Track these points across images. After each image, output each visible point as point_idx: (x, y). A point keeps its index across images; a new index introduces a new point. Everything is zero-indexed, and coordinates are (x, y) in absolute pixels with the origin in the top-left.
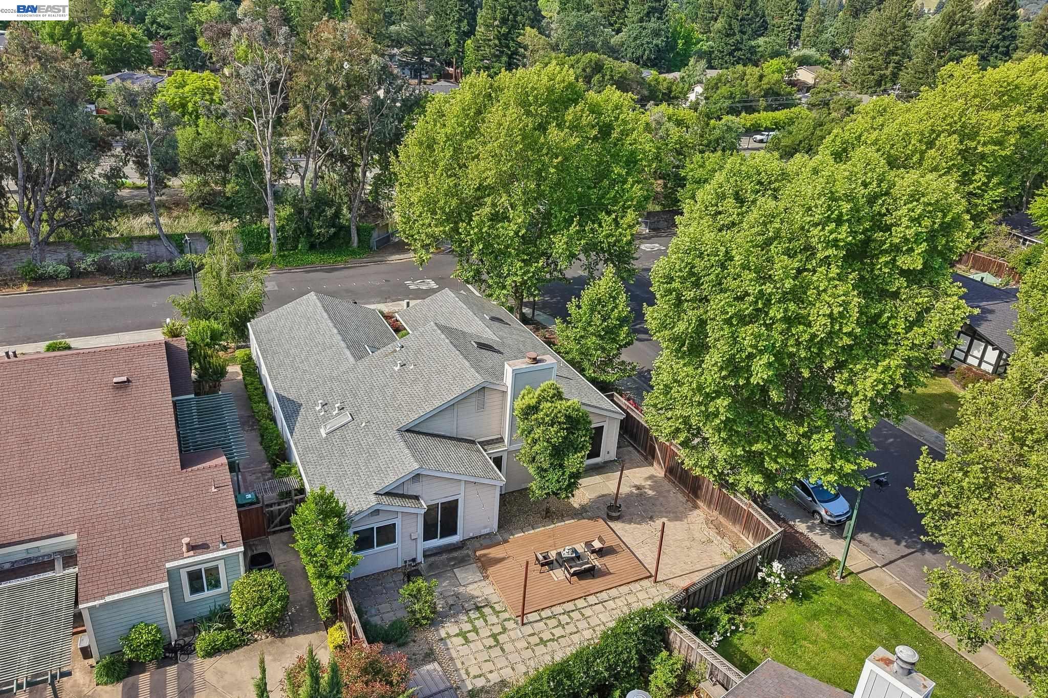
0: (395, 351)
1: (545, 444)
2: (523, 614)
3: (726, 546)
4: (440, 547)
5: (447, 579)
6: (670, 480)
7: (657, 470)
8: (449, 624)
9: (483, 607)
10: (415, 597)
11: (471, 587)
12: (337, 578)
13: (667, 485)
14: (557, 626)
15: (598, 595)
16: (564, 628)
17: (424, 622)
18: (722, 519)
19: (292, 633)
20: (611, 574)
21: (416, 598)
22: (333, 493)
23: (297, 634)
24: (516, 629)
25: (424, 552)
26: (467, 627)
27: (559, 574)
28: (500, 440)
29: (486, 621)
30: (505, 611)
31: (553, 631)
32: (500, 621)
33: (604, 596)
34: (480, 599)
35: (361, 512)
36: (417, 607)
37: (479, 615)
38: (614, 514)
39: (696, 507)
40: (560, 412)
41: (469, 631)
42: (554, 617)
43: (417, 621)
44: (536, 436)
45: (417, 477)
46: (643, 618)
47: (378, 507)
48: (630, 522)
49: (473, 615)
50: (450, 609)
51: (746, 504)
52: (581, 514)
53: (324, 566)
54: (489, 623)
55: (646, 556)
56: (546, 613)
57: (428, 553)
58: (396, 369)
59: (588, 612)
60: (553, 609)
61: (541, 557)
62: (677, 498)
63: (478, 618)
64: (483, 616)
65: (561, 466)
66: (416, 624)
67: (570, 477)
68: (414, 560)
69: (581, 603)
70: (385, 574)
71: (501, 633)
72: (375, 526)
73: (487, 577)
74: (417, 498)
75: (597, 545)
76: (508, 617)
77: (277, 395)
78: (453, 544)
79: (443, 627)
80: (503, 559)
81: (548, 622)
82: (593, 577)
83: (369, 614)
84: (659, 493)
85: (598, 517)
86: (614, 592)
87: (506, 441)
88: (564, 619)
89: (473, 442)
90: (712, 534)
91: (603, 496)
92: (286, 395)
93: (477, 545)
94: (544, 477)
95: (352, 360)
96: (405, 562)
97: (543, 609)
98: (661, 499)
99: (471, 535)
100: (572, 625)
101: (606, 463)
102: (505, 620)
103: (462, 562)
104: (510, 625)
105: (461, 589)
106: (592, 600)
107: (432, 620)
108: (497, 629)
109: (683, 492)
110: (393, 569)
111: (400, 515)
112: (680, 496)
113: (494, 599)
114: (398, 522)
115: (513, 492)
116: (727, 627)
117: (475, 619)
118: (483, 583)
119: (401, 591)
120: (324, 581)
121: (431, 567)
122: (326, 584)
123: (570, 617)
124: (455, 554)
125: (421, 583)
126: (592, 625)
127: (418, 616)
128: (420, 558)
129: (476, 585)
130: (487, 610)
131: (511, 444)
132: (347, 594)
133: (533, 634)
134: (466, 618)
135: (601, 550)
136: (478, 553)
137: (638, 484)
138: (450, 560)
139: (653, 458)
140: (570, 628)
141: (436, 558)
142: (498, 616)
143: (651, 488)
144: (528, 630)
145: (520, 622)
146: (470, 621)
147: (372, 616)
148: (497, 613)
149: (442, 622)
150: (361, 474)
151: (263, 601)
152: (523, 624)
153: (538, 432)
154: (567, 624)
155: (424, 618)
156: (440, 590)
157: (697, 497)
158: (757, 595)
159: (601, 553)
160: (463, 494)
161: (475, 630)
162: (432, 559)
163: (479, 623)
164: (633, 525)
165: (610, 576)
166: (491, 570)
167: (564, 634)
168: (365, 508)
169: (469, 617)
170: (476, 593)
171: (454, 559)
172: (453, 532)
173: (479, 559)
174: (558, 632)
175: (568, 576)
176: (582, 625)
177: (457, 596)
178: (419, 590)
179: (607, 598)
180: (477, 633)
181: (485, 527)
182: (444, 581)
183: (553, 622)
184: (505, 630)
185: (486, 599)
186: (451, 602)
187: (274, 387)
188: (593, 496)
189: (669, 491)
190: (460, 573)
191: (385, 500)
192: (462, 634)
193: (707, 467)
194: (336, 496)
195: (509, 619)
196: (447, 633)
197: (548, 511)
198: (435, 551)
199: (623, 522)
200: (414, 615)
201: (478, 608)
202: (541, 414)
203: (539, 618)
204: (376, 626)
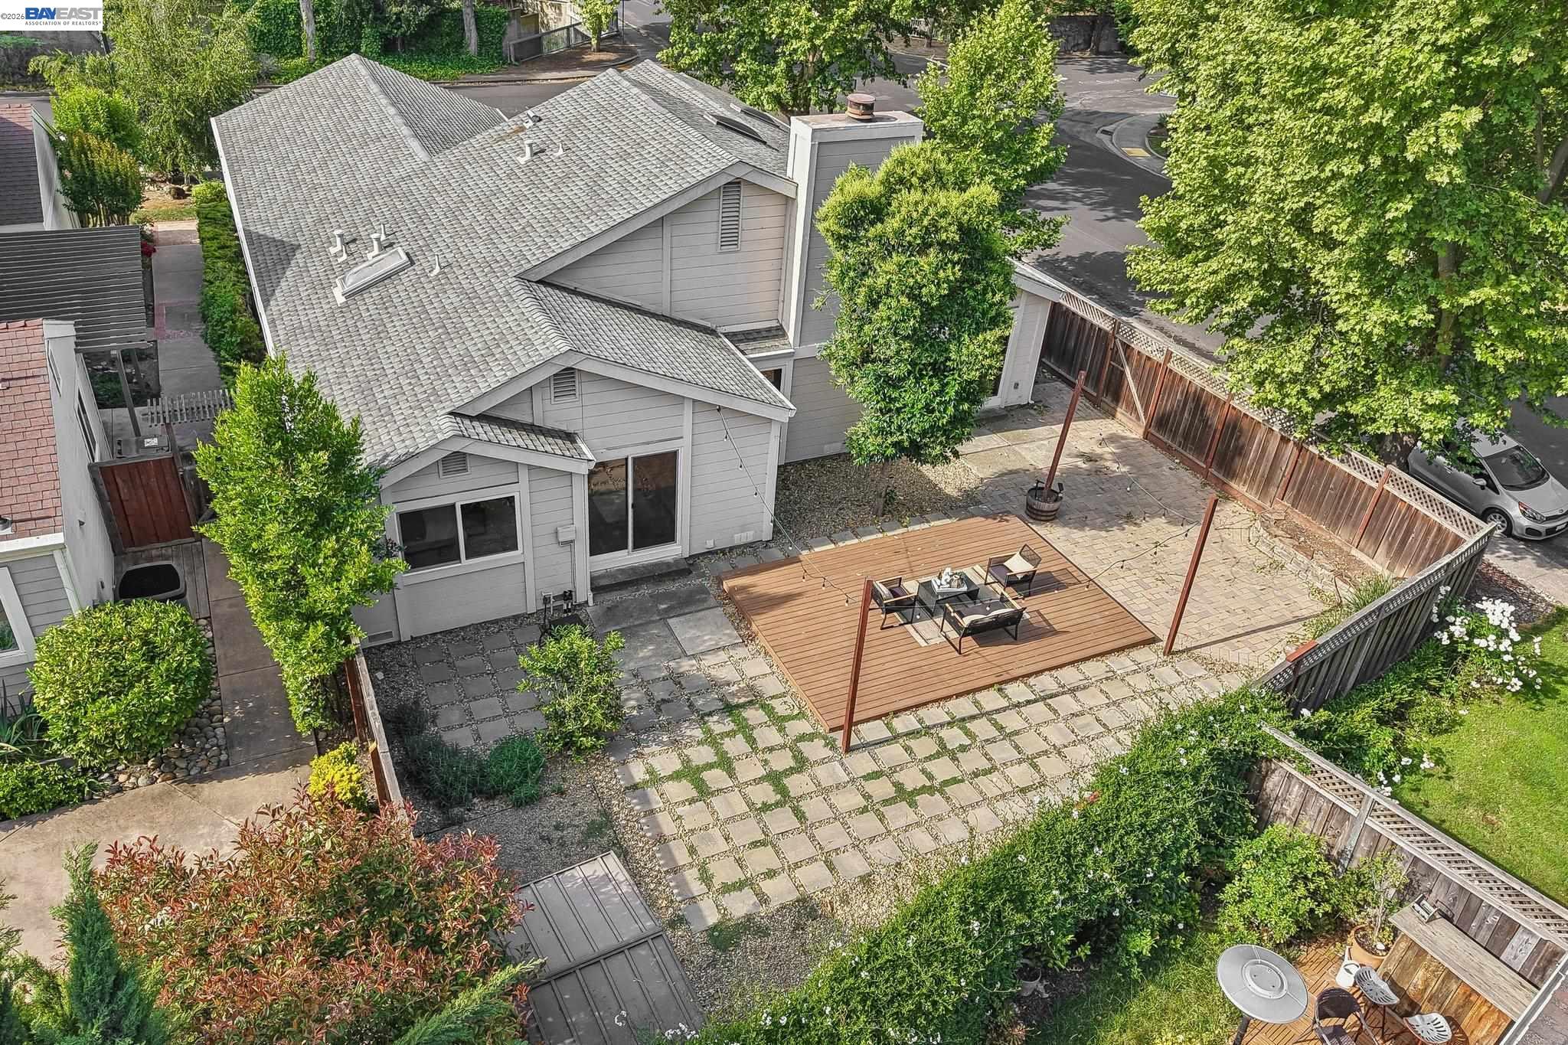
0: (522, 129)
1: (904, 300)
2: (851, 723)
3: (1322, 572)
4: (633, 569)
5: (651, 641)
6: (1157, 444)
7: (1128, 426)
8: (655, 748)
9: (743, 706)
10: (560, 675)
11: (709, 660)
12: (333, 621)
13: (1152, 455)
14: (938, 755)
15: (1032, 681)
16: (954, 759)
17: (587, 742)
18: (1299, 518)
19: (224, 770)
20: (1056, 633)
21: (567, 680)
22: (310, 378)
23: (239, 772)
24: (830, 759)
25: (592, 579)
26: (702, 755)
27: (929, 632)
28: (778, 332)
29: (751, 741)
30: (801, 715)
31: (930, 766)
32: (789, 741)
33: (1046, 683)
34: (735, 688)
35: (411, 457)
36: (568, 703)
37: (732, 726)
38: (1046, 506)
39: (1227, 496)
40: (944, 215)
41: (710, 766)
42: (927, 730)
43: (569, 741)
44: (881, 281)
45: (566, 378)
46: (1207, 733)
47: (458, 446)
48: (1082, 524)
49: (719, 725)
50: (659, 710)
51: (1376, 476)
52: (966, 508)
53: (296, 585)
54: (761, 746)
55: (1132, 596)
56: (904, 723)
57: (604, 582)
58: (522, 160)
59: (1011, 721)
60: (922, 712)
61: (884, 591)
62: (1180, 480)
63: (731, 734)
64: (745, 729)
65: (939, 370)
66: (567, 746)
67: (961, 398)
68: (567, 596)
69: (990, 700)
70: (494, 629)
71: (791, 771)
72: (460, 500)
73: (752, 637)
74: (569, 437)
75: (1018, 566)
76: (809, 730)
77: (248, 233)
78: (668, 564)
79: (640, 755)
80: (788, 598)
81: (912, 743)
82: (1015, 639)
83: (442, 722)
84: (1139, 470)
85: (1008, 513)
86: (1069, 675)
87: (791, 334)
88: (954, 737)
89: (712, 332)
90: (1283, 548)
91: (1011, 472)
92: (267, 232)
93: (723, 565)
94: (892, 400)
95: (422, 155)
96: (546, 600)
97: (896, 713)
98: (1144, 481)
99: (710, 544)
100: (975, 752)
101: (1010, 409)
102: (802, 738)
103: (688, 603)
104: (815, 750)
105: (686, 665)
106: (1017, 691)
107: (611, 737)
108: (782, 761)
109: (1194, 468)
110: (516, 618)
111: (524, 475)
112: (1186, 476)
113: (770, 686)
114: (521, 493)
115: (803, 463)
116: (1391, 758)
117: (724, 735)
118: (741, 652)
119: (524, 661)
120: (292, 625)
121: (611, 614)
122: (297, 637)
123: (968, 733)
124: (672, 587)
125: (576, 640)
126: (1029, 752)
127: (571, 726)
128: (584, 594)
129: (722, 656)
130: (754, 715)
131: (802, 340)
132: (362, 664)
133: (876, 775)
134: (698, 733)
135: (1028, 578)
136: (727, 585)
137: (1087, 450)
138: (657, 598)
139: (1116, 399)
140: (973, 760)
141: (625, 595)
142: (781, 730)
143: (1118, 459)
144: (862, 763)
145: (839, 743)
146: (712, 740)
147: (449, 728)
148: (779, 721)
149: (637, 743)
150: (420, 372)
151: (119, 681)
152: (849, 749)
153: (885, 271)
154: (963, 748)
155: (587, 731)
156: (632, 665)
157: (1231, 474)
158: (1434, 683)
159: (1026, 584)
160: (688, 439)
161: (726, 763)
162: (615, 597)
163: (735, 746)
164: (1089, 533)
165: (1056, 639)
166: (759, 622)
167: (958, 774)
168: (422, 447)
169: (709, 731)
170: (725, 673)
171: (667, 596)
172: (667, 535)
173: (729, 596)
174: (942, 769)
175: (954, 635)
176: (1002, 752)
177: (676, 679)
178: (573, 659)
179: (1053, 687)
180: (731, 773)
181: (743, 528)
182: (644, 646)
183: (924, 746)
184: (801, 763)
185: (751, 688)
186: (660, 694)
187: (245, 220)
188: (987, 472)
189: (1158, 466)
190: (684, 629)
191: (481, 430)
192: (690, 773)
193: (1295, 379)
194: (322, 389)
195: (811, 737)
196: (651, 772)
197: (889, 498)
198: (621, 578)
199: (1065, 525)
200: (561, 724)
201: (729, 709)
202: (893, 224)
203: (888, 734)
204: (455, 752)
